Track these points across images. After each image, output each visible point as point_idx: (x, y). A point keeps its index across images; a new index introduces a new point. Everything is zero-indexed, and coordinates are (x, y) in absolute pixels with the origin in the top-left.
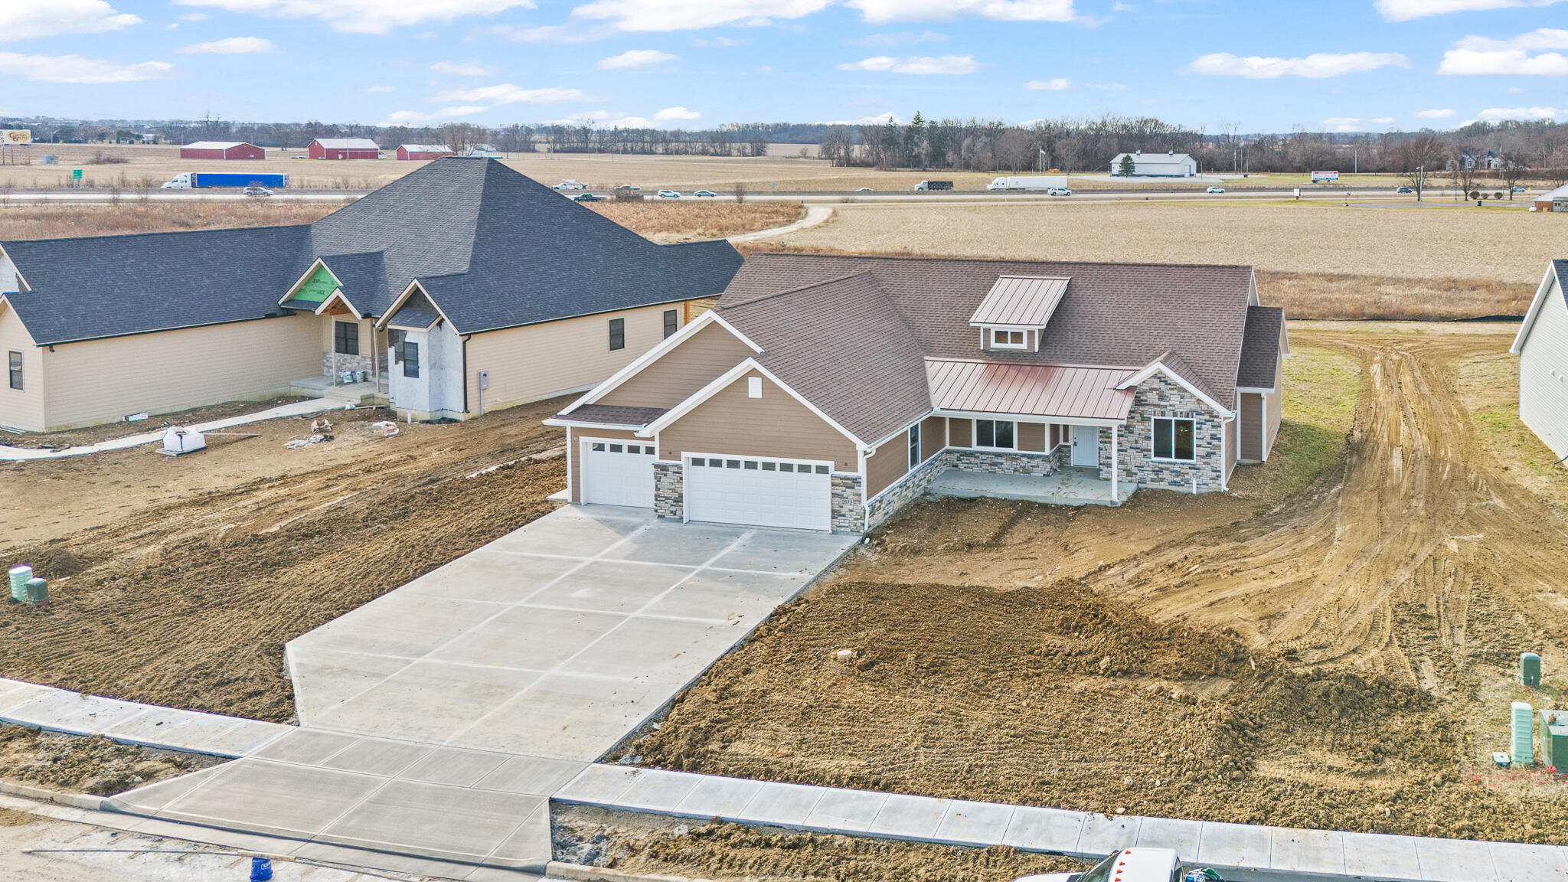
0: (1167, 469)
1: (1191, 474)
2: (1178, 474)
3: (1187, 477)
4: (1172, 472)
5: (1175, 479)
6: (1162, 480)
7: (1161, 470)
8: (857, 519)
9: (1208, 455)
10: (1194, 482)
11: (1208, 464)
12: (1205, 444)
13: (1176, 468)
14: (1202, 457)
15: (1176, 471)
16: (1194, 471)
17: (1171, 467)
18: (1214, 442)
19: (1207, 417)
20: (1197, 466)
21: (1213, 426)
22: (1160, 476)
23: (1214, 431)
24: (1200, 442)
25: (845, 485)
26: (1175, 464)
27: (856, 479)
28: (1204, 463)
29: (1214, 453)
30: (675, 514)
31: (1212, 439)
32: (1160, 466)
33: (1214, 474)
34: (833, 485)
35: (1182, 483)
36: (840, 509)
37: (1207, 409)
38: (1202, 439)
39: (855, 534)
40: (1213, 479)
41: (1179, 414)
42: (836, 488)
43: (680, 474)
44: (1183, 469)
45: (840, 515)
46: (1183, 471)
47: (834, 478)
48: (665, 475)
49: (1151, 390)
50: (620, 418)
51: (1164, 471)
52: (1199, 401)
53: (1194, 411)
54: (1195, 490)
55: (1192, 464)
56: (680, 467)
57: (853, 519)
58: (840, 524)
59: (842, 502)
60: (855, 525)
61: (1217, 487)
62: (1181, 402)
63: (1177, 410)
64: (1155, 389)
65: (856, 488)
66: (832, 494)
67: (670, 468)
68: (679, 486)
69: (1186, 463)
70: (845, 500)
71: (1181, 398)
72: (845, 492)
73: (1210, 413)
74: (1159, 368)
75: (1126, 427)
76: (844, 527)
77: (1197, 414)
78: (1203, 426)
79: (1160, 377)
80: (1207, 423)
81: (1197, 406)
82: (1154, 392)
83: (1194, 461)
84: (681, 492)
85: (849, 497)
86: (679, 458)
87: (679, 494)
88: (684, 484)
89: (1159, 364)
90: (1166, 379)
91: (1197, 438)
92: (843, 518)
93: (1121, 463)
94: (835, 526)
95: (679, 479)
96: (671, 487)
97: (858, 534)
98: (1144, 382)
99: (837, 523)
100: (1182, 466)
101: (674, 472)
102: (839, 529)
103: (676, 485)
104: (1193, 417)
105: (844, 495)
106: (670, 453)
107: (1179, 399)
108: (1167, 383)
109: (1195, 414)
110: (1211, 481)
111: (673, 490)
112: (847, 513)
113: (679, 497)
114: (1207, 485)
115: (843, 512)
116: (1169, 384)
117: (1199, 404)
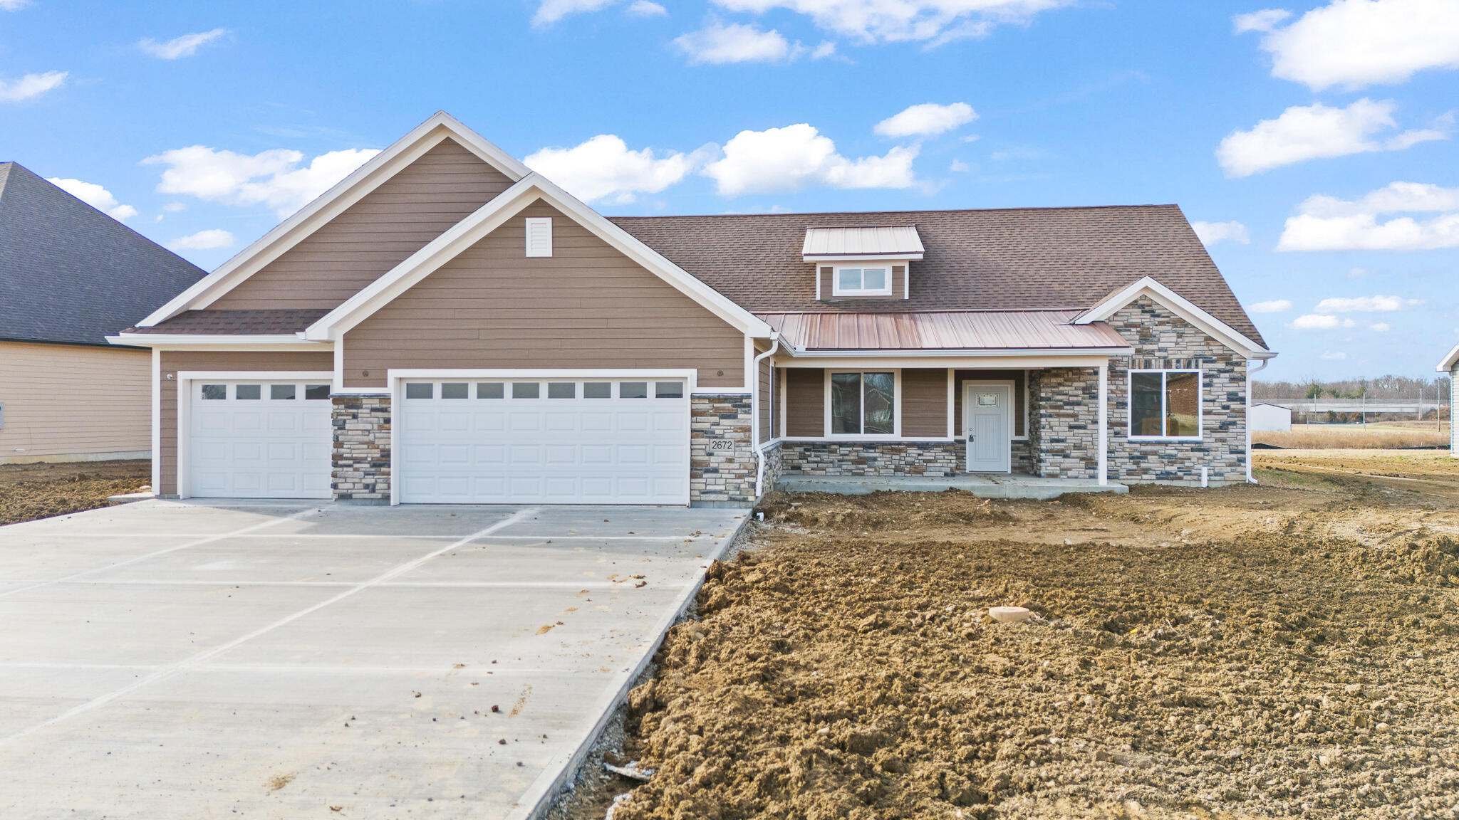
0: (1155, 453)
1: (1194, 460)
2: (1172, 459)
3: (1187, 464)
4: (1162, 457)
5: (1168, 468)
6: (1146, 471)
7: (1144, 456)
8: (741, 476)
9: (1224, 427)
10: (1205, 472)
11: (1223, 440)
12: (1218, 409)
13: (1170, 451)
14: (1213, 430)
15: (1170, 456)
16: (1201, 454)
17: (1160, 449)
18: (1234, 405)
20: (1205, 446)
21: (1233, 380)
22: (1143, 465)
23: (1233, 388)
24: (1210, 406)
25: (716, 413)
26: (1166, 444)
27: (743, 399)
28: (1217, 440)
29: (1234, 423)
30: (376, 492)
31: (1229, 400)
32: (1143, 448)
33: (1235, 456)
34: (694, 413)
35: (1180, 474)
36: (707, 458)
37: (1221, 352)
38: (1213, 401)
39: (736, 504)
40: (1231, 465)
41: (1174, 364)
42: (699, 419)
43: (385, 415)
44: (1182, 450)
45: (707, 471)
46: (1180, 455)
47: (696, 401)
48: (355, 416)
49: (1128, 326)
50: (260, 326)
51: (1149, 457)
52: (1209, 339)
53: (1201, 356)
54: (1204, 483)
55: (1196, 443)
56: (385, 399)
57: (733, 476)
58: (708, 487)
59: (712, 445)
60: (738, 489)
61: (1242, 477)
62: (1177, 343)
63: (1171, 357)
64: (1134, 325)
65: (740, 416)
66: (692, 431)
67: (364, 401)
68: (381, 435)
69: (1187, 442)
70: (717, 440)
71: (1178, 337)
72: (718, 424)
73: (1227, 359)
74: (1146, 288)
75: (1084, 389)
76: (715, 492)
77: (1204, 362)
78: (1215, 380)
79: (1143, 305)
80: (1222, 375)
81: (1206, 348)
82: (1133, 329)
83: (1199, 438)
84: (387, 447)
85: (726, 435)
86: (383, 383)
87: (382, 451)
88: (392, 431)
89: (1147, 281)
90: (1154, 307)
91: (1205, 401)
92: (714, 475)
93: (1076, 447)
94: (697, 493)
95: (382, 421)
96: (366, 439)
97: (743, 504)
98: (1115, 315)
99: (703, 487)
100: (1179, 446)
101: (373, 410)
102: (704, 497)
103: (377, 435)
104: (1197, 367)
105: (717, 432)
106: (366, 374)
107: (1174, 339)
108: (1153, 314)
109: (1200, 361)
110: (1229, 469)
111: (371, 444)
112: (722, 466)
113: (382, 456)
114: (1222, 475)
115: (714, 462)
116: (1158, 316)
117: (1208, 344)
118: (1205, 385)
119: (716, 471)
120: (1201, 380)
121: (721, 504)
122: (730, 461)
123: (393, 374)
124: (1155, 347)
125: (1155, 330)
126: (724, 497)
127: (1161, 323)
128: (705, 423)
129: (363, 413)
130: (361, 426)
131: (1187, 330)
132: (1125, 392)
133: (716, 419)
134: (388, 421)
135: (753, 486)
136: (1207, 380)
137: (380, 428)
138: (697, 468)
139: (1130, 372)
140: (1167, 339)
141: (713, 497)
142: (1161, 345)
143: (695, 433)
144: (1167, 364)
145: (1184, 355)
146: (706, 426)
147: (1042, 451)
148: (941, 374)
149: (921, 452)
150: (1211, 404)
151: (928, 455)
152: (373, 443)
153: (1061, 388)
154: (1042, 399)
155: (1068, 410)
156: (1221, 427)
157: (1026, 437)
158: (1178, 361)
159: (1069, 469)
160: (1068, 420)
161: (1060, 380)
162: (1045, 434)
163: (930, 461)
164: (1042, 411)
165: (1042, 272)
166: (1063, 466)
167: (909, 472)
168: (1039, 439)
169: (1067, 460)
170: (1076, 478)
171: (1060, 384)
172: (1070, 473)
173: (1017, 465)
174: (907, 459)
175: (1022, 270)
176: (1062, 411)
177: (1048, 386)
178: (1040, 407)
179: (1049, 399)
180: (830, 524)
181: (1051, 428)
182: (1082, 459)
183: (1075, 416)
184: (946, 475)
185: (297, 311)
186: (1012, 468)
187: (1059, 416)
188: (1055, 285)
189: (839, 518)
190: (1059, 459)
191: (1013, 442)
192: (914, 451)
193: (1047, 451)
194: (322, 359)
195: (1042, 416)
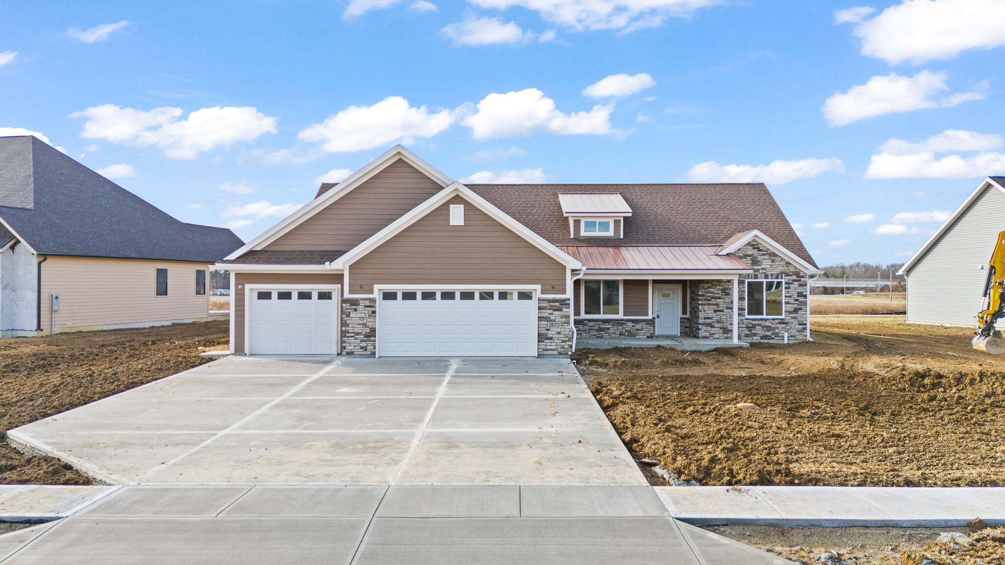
0: (759, 325)
1: (780, 328)
2: (769, 328)
3: (777, 331)
4: (763, 327)
5: (767, 333)
6: (755, 335)
7: (754, 326)
8: (564, 341)
9: (796, 311)
10: (786, 335)
11: (795, 318)
12: (793, 301)
13: (768, 324)
14: (790, 313)
15: (767, 327)
16: (784, 326)
17: (763, 323)
18: (801, 299)
19: (794, 278)
20: (786, 321)
21: (800, 285)
22: (753, 332)
23: (800, 290)
24: (789, 300)
25: (551, 308)
26: (766, 320)
27: (565, 300)
28: (792, 318)
29: (801, 309)
30: (366, 350)
31: (798, 296)
32: (753, 322)
33: (801, 327)
34: (540, 308)
35: (773, 336)
36: (546, 332)
37: (794, 270)
38: (790, 297)
39: (562, 356)
40: (799, 331)
41: (770, 277)
42: (542, 311)
43: (373, 309)
44: (774, 323)
45: (547, 339)
46: (773, 326)
47: (541, 302)
48: (355, 310)
49: (746, 256)
50: (295, 260)
51: (757, 327)
52: (788, 264)
53: (784, 273)
54: (786, 342)
55: (781, 319)
56: (373, 300)
57: (561, 341)
58: (547, 347)
59: (549, 325)
60: (563, 348)
61: (804, 338)
62: (771, 265)
63: (768, 273)
64: (749, 256)
65: (564, 310)
66: (539, 317)
67: (361, 302)
68: (371, 320)
69: (776, 319)
70: (552, 323)
71: (772, 262)
72: (552, 314)
73: (797, 274)
74: (756, 236)
75: (722, 290)
76: (550, 350)
77: (785, 276)
78: (791, 286)
79: (753, 244)
80: (795, 283)
81: (786, 268)
82: (748, 258)
83: (783, 317)
84: (373, 326)
85: (556, 320)
86: (372, 292)
87: (370, 328)
88: (377, 318)
89: (756, 232)
90: (759, 246)
91: (786, 296)
92: (550, 341)
93: (718, 322)
94: (541, 350)
95: (370, 313)
96: (362, 322)
97: (565, 356)
98: (739, 250)
99: (544, 347)
100: (772, 321)
101: (366, 306)
102: (545, 352)
103: (368, 320)
104: (782, 278)
105: (552, 318)
106: (361, 287)
107: (770, 263)
108: (759, 250)
109: (784, 275)
110: (798, 333)
111: (364, 325)
112: (554, 336)
113: (371, 331)
114: (794, 337)
115: (550, 335)
116: (761, 251)
117: (787, 266)
118: (786, 288)
119: (551, 338)
120: (784, 285)
121: (554, 356)
122: (559, 333)
123: (376, 287)
124: (760, 267)
125: (760, 258)
126: (555, 353)
127: (763, 255)
128: (545, 314)
129: (360, 308)
130: (359, 315)
131: (777, 258)
132: (744, 292)
133: (551, 311)
134: (374, 312)
135: (571, 346)
136: (787, 285)
137: (370, 316)
138: (541, 337)
139: (747, 281)
140: (766, 263)
141: (549, 352)
142: (763, 266)
143: (540, 319)
144: (766, 277)
145: (775, 272)
146: (546, 315)
147: (700, 324)
148: (646, 282)
149: (634, 324)
150: (789, 298)
151: (638, 326)
152: (366, 324)
153: (710, 290)
154: (700, 295)
155: (713, 301)
156: (794, 311)
157: (688, 316)
158: (772, 275)
159: (714, 334)
160: (713, 307)
161: (710, 285)
162: (701, 315)
163: (639, 330)
164: (700, 302)
165: (694, 223)
166: (711, 332)
167: (628, 336)
168: (697, 317)
169: (713, 329)
170: (718, 338)
171: (709, 287)
172: (714, 336)
173: (683, 331)
174: (627, 329)
175: (683, 222)
176: (710, 302)
177: (703, 288)
178: (698, 300)
179: (703, 296)
180: (615, 367)
181: (704, 311)
182: (721, 328)
183: (717, 305)
184: (648, 337)
185: (315, 251)
186: (681, 332)
187: (709, 305)
188: (702, 231)
189: (619, 363)
190: (709, 328)
191: (681, 318)
192: (630, 324)
193: (702, 324)
194: (337, 278)
195: (699, 305)
